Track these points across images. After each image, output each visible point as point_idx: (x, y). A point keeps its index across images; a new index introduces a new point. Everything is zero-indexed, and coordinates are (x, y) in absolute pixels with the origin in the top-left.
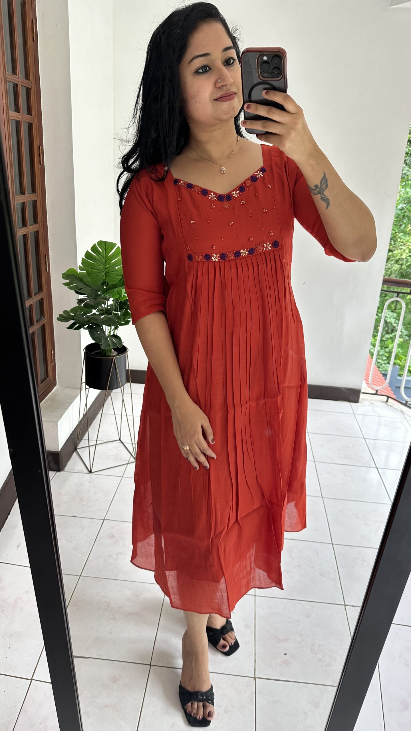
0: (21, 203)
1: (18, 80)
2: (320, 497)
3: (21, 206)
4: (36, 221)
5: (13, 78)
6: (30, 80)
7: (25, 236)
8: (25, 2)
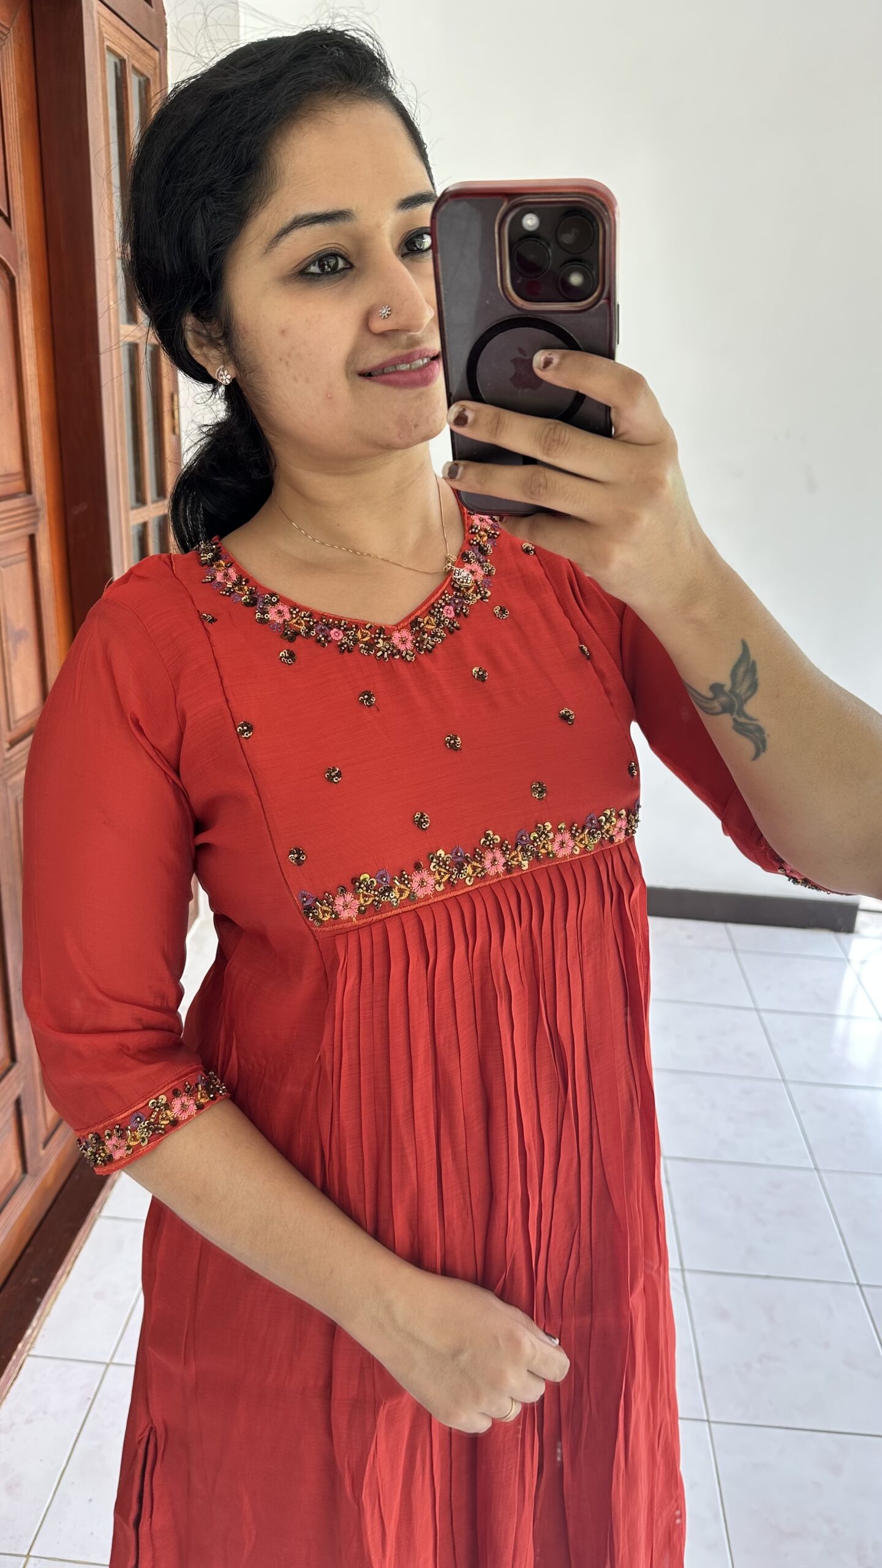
0: (139, 525)
2: (809, 1169)
3: (139, 532)
8: (148, 80)
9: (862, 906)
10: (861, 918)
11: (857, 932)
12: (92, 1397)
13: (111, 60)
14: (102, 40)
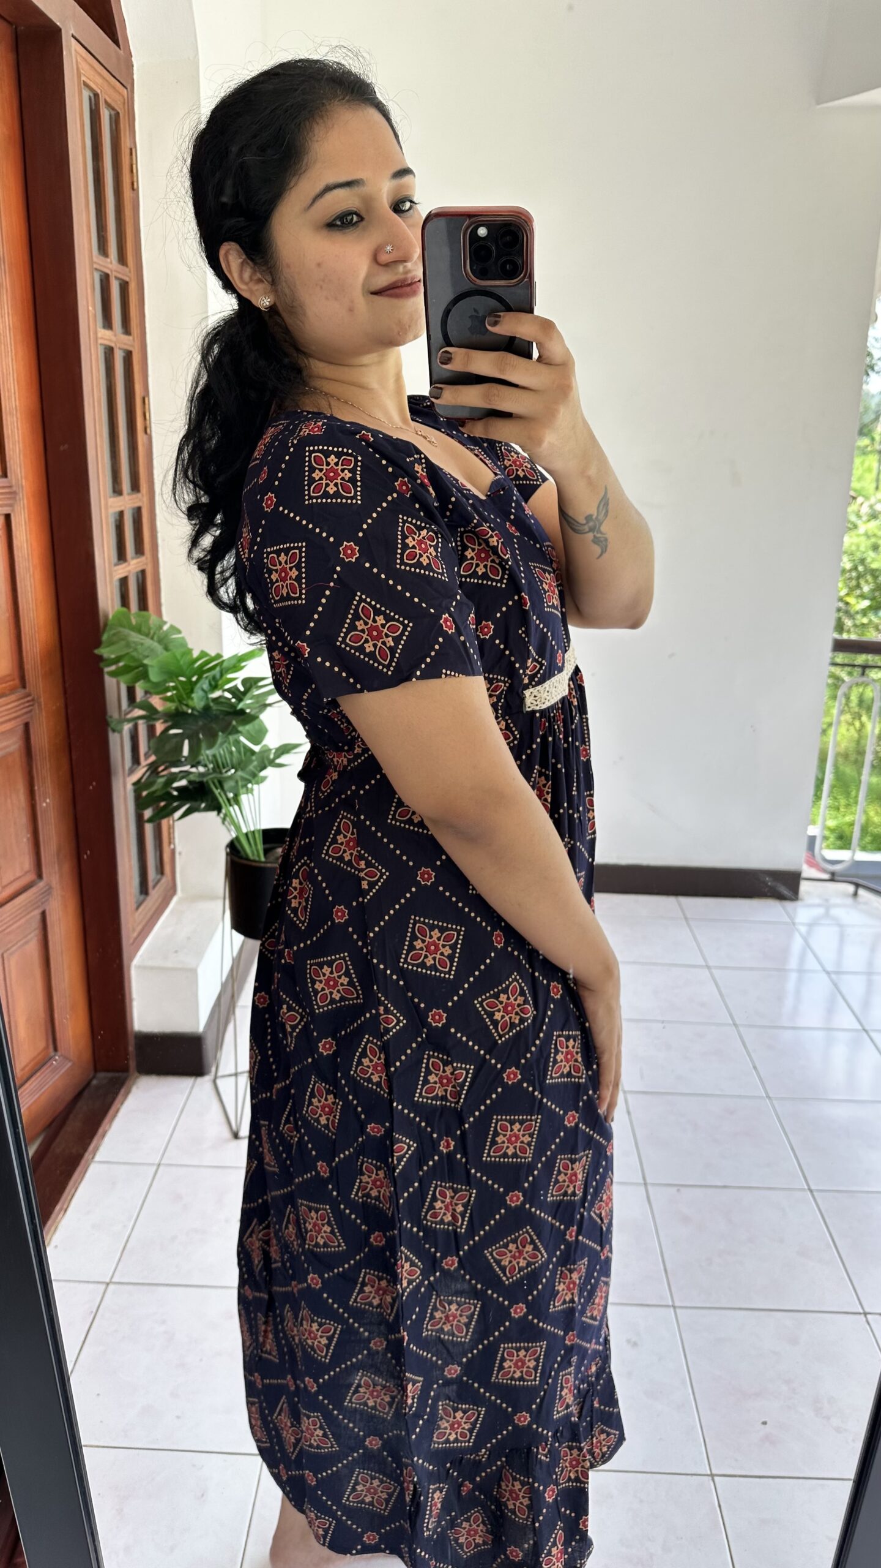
0: (115, 513)
1: (110, 266)
3: (116, 521)
4: (139, 550)
5: (101, 263)
6: (127, 266)
7: (124, 582)
8: (118, 114)
9: (804, 875)
10: (804, 886)
11: (802, 900)
12: (94, 1311)
13: (86, 94)
14: (79, 75)
